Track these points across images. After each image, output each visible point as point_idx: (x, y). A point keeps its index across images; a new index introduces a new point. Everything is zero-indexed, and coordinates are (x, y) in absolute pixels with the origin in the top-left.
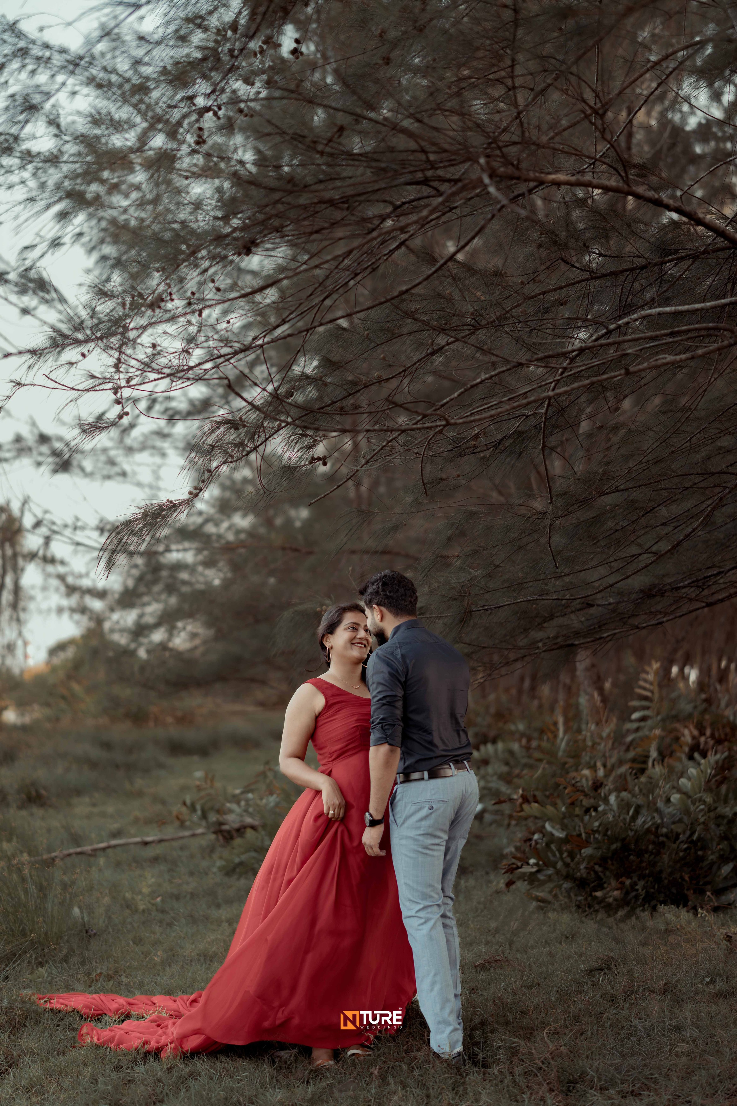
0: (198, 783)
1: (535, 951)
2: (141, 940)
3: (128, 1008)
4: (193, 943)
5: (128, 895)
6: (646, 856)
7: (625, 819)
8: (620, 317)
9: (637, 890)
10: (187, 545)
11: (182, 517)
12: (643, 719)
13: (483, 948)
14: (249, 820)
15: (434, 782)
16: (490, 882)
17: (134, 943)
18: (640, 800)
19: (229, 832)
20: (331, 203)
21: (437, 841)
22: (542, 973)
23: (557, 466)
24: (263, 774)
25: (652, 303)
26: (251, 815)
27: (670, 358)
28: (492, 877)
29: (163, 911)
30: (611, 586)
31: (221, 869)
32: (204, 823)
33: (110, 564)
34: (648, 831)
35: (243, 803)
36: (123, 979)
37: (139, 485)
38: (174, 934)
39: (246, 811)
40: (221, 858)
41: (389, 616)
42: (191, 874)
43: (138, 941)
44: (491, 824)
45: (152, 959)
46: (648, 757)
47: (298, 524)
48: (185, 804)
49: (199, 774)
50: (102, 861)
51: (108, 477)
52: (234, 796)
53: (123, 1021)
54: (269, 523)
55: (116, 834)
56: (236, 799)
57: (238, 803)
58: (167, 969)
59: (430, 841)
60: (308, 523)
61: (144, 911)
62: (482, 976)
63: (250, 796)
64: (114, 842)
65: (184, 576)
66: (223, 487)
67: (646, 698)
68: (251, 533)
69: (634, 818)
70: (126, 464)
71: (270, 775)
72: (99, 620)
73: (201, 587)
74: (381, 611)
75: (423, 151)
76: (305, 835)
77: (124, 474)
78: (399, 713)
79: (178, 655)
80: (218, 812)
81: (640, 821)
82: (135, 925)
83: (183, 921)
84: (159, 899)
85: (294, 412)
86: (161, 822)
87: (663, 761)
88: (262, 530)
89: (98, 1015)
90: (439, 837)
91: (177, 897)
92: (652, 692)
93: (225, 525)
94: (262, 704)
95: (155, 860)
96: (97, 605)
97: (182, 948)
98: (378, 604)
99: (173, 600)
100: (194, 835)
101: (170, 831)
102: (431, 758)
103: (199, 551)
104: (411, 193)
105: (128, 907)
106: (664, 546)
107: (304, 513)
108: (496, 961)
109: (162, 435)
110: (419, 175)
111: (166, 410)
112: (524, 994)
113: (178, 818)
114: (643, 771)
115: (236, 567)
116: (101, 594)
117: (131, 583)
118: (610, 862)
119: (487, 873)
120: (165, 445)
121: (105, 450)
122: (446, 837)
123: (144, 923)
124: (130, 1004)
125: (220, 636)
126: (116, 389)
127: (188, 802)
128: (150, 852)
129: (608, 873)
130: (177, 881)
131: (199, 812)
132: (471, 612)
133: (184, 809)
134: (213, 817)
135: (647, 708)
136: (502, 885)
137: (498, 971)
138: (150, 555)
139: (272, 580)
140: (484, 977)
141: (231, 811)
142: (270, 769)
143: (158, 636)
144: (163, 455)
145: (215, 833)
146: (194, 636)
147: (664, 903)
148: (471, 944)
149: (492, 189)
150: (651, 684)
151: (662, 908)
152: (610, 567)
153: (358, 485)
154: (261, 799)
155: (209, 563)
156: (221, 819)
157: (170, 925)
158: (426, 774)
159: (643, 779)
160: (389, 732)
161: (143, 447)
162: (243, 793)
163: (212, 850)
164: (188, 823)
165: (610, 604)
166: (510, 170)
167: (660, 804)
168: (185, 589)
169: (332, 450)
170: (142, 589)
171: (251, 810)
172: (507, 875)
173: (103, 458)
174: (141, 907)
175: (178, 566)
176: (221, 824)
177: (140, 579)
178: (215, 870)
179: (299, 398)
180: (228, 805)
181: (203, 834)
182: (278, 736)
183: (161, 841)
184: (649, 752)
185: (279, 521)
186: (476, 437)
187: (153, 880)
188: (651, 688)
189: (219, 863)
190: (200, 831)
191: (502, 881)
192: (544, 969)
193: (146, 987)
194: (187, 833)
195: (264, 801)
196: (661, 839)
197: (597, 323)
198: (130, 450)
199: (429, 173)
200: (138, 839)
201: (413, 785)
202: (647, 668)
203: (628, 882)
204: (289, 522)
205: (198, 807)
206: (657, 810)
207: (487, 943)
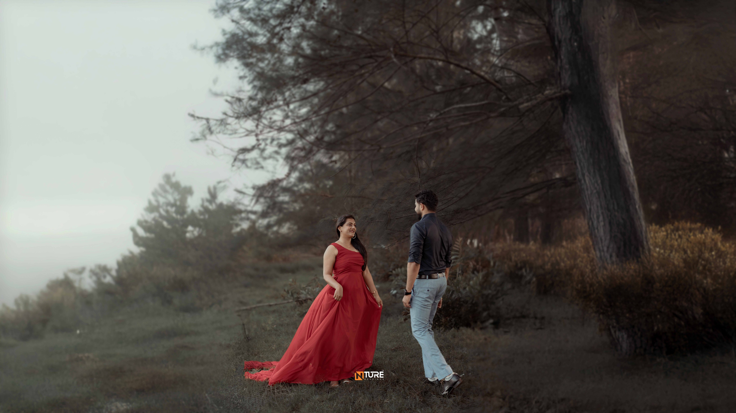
0: (290, 283)
1: (414, 344)
2: (268, 341)
3: (262, 366)
4: (287, 342)
5: (263, 325)
6: (456, 309)
7: (448, 295)
8: (445, 108)
9: (452, 322)
10: (286, 194)
11: (284, 183)
12: (456, 259)
13: (395, 343)
14: (309, 297)
15: (430, 280)
16: (398, 319)
17: (265, 342)
18: (454, 289)
19: (301, 301)
20: (336, 65)
21: (429, 303)
22: (416, 352)
23: (423, 164)
24: (314, 280)
25: (457, 103)
26: (310, 295)
27: (462, 124)
28: (399, 317)
29: (276, 331)
30: (443, 209)
31: (298, 315)
32: (292, 298)
33: (257, 201)
34: (456, 300)
35: (307, 290)
36: (261, 355)
37: (268, 171)
38: (280, 339)
39: (308, 293)
40: (298, 311)
41: (426, 209)
42: (287, 317)
43: (267, 341)
44: (399, 298)
45: (272, 348)
46: (456, 273)
47: (328, 186)
48: (285, 291)
49: (291, 280)
50: (254, 312)
51: (257, 168)
52: (304, 288)
53: (260, 371)
54: (317, 186)
55: (260, 302)
56: (304, 289)
57: (305, 291)
58: (277, 351)
59: (426, 303)
60: (331, 187)
61: (269, 330)
62: (394, 353)
63: (310, 288)
64: (258, 305)
65: (285, 206)
66: (300, 172)
67: (457, 251)
68: (311, 190)
69: (452, 295)
70: (263, 163)
71: (317, 280)
72: (254, 222)
73: (292, 210)
74: (423, 206)
75: (370, 45)
76: (325, 302)
77: (262, 167)
78: (421, 250)
79: (283, 236)
80: (297, 293)
81: (454, 296)
82: (266, 335)
83: (284, 334)
84: (275, 326)
85: (325, 144)
86: (276, 297)
87: (463, 275)
88: (314, 189)
89: (251, 369)
90: (430, 302)
91: (282, 325)
92: (459, 249)
93: (300, 187)
94: (315, 254)
95: (274, 312)
96: (253, 217)
97: (283, 344)
98: (423, 203)
99: (281, 215)
100: (288, 302)
101: (280, 301)
102: (430, 271)
103: (291, 197)
104: (367, 61)
105: (263, 329)
106: (462, 194)
107: (331, 183)
108: (400, 348)
109: (277, 153)
110: (369, 55)
111: (278, 143)
112: (410, 360)
113: (282, 296)
114: (455, 278)
115: (304, 202)
116: (254, 213)
117: (265, 208)
118: (442, 311)
119: (397, 316)
120: (278, 157)
121: (255, 159)
122: (432, 302)
123: (269, 335)
124: (263, 364)
125: (299, 229)
126: (257, 135)
127: (286, 290)
128: (272, 309)
129: (442, 315)
130: (282, 319)
131: (290, 294)
132: (391, 219)
133: (285, 293)
134: (295, 296)
135: (458, 255)
136: (403, 320)
137: (400, 352)
138: (272, 197)
139: (318, 208)
140: (395, 354)
141: (302, 293)
142: (317, 278)
143: (275, 229)
144: (277, 161)
145: (296, 301)
146: (289, 228)
147: (462, 326)
148: (391, 342)
149: (395, 60)
150: (459, 246)
151: (461, 328)
152: (442, 202)
153: (350, 171)
154: (314, 289)
155: (295, 201)
156: (298, 296)
157: (279, 335)
158: (427, 276)
159: (455, 281)
160: (416, 258)
161: (270, 157)
162: (307, 286)
163: (295, 308)
164: (286, 298)
165: (442, 216)
166: (402, 53)
167: (461, 290)
168: (285, 211)
169: (341, 158)
170: (270, 211)
171: (310, 293)
172: (404, 316)
173: (254, 162)
174: (268, 329)
175: (283, 202)
176: (298, 298)
177: (269, 207)
178: (296, 315)
179: (326, 139)
180: (301, 291)
181: (292, 302)
182: (322, 266)
183: (276, 305)
184: (456, 271)
185: (321, 185)
186: (392, 153)
187: (273, 319)
188: (459, 247)
189: (298, 313)
190: (290, 301)
191: (403, 319)
192: (417, 351)
193: (269, 358)
194: (286, 302)
195: (315, 289)
196: (461, 303)
197: (436, 111)
198: (265, 159)
199: (373, 54)
200: (267, 304)
201: (422, 280)
202: (457, 240)
203: (448, 319)
204: (325, 185)
205: (290, 292)
206: (460, 292)
207: (397, 341)
